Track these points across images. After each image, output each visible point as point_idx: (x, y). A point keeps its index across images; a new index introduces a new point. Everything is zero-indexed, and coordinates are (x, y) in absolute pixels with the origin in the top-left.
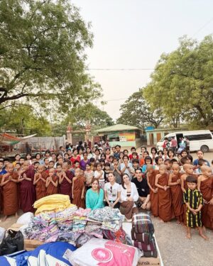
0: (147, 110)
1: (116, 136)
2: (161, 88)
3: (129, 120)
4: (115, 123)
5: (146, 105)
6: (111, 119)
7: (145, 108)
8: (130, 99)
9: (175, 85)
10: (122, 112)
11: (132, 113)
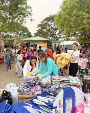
0: (52, 30)
1: (35, 44)
2: (66, 16)
3: (42, 35)
4: (33, 36)
5: (52, 26)
6: (30, 33)
7: (52, 28)
8: (43, 21)
9: (75, 15)
10: (38, 29)
11: (44, 30)
